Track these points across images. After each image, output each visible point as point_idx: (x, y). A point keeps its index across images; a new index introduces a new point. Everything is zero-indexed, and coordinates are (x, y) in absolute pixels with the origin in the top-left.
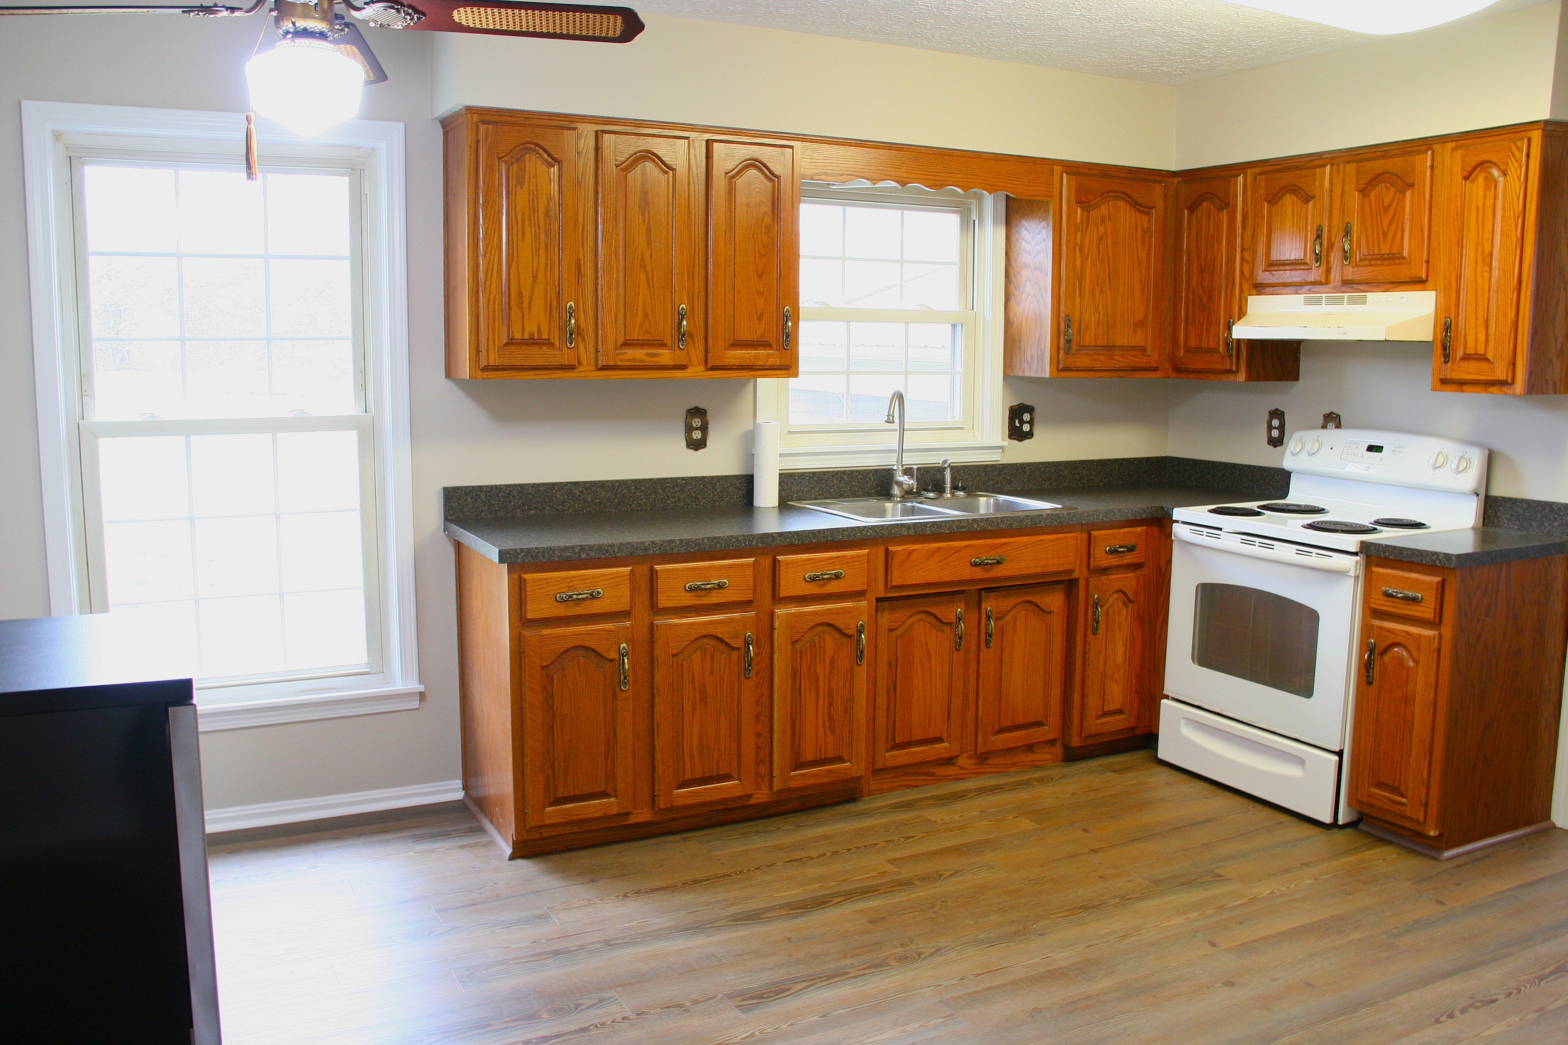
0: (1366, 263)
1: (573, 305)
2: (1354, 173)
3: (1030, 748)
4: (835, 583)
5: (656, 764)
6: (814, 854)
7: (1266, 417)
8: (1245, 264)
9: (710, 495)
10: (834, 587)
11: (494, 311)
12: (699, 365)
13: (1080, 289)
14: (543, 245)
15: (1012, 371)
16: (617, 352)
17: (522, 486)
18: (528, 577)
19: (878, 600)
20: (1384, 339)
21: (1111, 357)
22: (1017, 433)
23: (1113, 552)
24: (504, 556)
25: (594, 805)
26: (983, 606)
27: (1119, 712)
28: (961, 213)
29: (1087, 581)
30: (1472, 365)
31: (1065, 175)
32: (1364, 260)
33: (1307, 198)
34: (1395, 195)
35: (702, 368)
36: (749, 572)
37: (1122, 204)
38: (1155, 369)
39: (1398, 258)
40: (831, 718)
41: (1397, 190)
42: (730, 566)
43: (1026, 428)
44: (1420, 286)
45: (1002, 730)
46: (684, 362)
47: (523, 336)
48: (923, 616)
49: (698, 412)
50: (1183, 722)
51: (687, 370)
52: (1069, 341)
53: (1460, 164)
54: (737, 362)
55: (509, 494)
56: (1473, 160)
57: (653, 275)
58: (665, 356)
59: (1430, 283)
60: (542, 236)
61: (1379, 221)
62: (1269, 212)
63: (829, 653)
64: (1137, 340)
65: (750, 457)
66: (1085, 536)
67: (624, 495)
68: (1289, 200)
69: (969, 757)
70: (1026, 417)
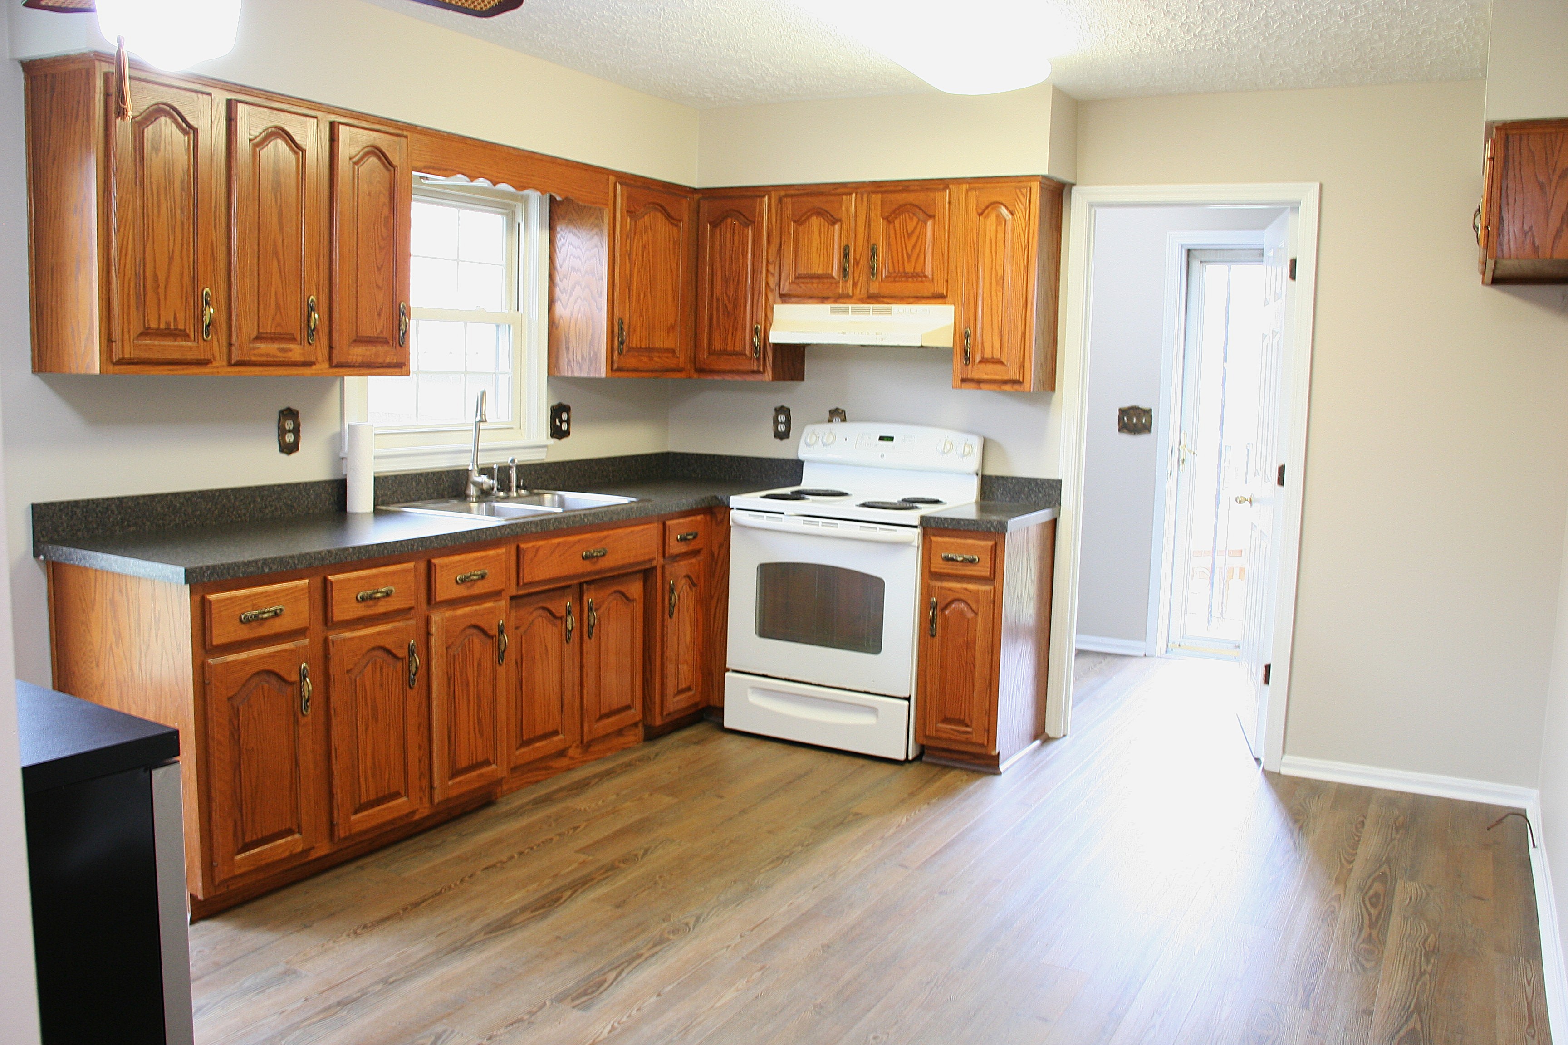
0: (890, 279)
1: (210, 292)
2: (879, 203)
3: (620, 732)
4: (480, 583)
5: (334, 791)
6: (504, 858)
7: (773, 413)
8: (770, 277)
9: (304, 502)
10: (480, 588)
11: (129, 295)
12: (324, 362)
13: (629, 293)
14: (179, 224)
15: (559, 371)
16: (251, 345)
17: (120, 500)
18: (212, 597)
19: (512, 598)
20: (919, 345)
21: (651, 359)
22: (558, 433)
23: (683, 539)
24: (191, 577)
25: (280, 845)
26: (585, 598)
27: (689, 689)
28: (507, 215)
29: (663, 567)
30: (990, 367)
31: (619, 186)
32: (889, 277)
33: (834, 221)
34: (917, 224)
35: (326, 365)
36: (411, 577)
37: (659, 215)
38: (680, 370)
39: (921, 277)
40: (480, 721)
41: (919, 220)
42: (394, 573)
43: (564, 427)
44: (941, 300)
45: (601, 717)
46: (313, 359)
47: (159, 325)
48: (541, 612)
49: (289, 414)
50: (749, 691)
51: (314, 367)
52: (621, 343)
53: (975, 203)
54: (359, 359)
55: (107, 508)
56: (986, 200)
57: (284, 264)
58: (296, 352)
59: (949, 299)
60: (178, 211)
61: (904, 246)
62: (796, 231)
63: (477, 655)
64: (669, 344)
65: (339, 460)
66: (661, 526)
67: (224, 506)
68: (816, 222)
69: (577, 747)
70: (564, 416)
